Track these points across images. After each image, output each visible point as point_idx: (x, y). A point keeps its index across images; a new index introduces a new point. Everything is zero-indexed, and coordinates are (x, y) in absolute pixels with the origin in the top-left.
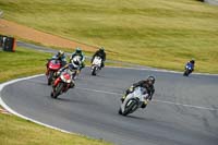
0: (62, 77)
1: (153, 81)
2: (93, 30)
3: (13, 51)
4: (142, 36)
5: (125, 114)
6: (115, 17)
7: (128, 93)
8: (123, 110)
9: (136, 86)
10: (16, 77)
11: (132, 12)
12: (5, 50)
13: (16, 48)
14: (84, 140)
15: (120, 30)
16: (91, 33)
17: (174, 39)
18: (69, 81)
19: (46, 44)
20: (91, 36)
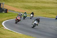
0: (18, 18)
1: (39, 19)
3: (7, 13)
4: (41, 9)
6: (34, 4)
7: (33, 22)
10: (8, 19)
11: (38, 2)
12: (5, 12)
13: (8, 12)
14: (26, 36)
15: (35, 7)
17: (50, 9)
19: (16, 11)
20: (28, 9)
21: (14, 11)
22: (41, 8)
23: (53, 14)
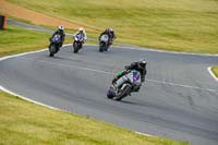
4: (130, 16)
13: (6, 26)
15: (108, 9)
23: (176, 36)
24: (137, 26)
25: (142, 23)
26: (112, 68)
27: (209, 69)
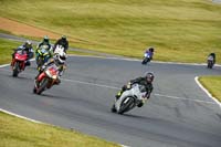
0: (48, 72)
1: (152, 78)
2: (65, 19)
5: (121, 113)
8: (118, 108)
9: (134, 83)
15: (90, 18)
16: (61, 22)
18: (54, 77)
21: (9, 33)
22: (112, 21)
24: (121, 36)
25: (126, 33)
26: (95, 79)
27: (196, 78)
